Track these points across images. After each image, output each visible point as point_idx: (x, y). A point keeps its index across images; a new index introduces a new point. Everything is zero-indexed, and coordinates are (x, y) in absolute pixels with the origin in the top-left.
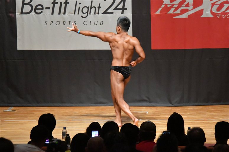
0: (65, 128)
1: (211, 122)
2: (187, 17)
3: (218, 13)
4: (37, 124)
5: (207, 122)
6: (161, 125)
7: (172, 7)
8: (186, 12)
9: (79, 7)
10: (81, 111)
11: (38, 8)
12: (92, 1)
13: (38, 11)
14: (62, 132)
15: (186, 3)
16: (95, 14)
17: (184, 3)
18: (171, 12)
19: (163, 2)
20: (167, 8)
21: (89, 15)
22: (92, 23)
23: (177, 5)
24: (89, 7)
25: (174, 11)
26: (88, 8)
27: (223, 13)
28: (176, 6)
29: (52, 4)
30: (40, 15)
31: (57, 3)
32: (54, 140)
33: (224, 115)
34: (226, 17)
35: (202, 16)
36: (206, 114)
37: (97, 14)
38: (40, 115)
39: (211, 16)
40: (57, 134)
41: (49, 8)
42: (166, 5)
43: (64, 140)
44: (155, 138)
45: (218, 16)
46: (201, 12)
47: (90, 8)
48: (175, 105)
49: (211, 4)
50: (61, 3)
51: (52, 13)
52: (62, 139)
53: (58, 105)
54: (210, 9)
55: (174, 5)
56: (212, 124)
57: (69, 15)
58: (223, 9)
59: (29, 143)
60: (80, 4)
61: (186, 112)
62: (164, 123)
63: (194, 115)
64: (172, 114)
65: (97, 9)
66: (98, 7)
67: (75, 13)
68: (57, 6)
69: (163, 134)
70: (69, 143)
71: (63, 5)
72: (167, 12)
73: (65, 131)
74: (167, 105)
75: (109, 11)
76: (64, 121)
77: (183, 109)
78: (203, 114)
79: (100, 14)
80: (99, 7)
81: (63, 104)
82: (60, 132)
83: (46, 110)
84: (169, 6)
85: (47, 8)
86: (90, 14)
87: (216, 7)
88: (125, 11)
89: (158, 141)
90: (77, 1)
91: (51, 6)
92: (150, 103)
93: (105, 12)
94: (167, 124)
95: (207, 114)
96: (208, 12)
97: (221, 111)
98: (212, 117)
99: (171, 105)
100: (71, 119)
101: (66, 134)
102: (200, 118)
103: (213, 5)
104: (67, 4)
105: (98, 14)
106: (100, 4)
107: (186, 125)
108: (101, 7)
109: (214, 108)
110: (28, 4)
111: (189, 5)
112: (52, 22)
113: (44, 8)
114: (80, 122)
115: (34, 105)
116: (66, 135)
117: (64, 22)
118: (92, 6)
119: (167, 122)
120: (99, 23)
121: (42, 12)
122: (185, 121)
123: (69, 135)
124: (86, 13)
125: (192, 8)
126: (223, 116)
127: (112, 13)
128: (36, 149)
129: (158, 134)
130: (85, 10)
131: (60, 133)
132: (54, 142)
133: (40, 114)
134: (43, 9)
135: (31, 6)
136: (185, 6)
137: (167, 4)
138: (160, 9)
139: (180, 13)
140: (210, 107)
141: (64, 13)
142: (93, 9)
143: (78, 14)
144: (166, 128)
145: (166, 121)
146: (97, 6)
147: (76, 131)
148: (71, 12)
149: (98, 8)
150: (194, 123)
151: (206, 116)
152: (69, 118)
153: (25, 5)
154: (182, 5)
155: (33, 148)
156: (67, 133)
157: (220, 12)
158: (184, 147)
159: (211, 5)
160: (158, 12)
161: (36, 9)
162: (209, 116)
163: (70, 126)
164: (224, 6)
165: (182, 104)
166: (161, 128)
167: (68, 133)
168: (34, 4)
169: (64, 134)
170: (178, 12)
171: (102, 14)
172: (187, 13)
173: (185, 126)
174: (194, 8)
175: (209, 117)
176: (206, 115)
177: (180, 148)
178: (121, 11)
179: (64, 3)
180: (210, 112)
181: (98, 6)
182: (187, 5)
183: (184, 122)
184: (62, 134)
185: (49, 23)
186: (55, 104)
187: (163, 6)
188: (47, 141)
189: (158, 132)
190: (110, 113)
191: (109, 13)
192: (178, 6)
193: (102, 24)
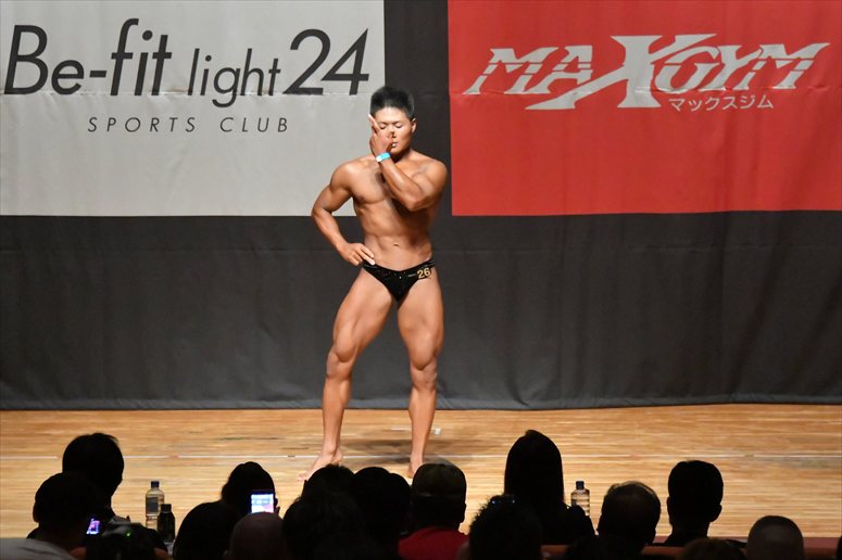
0: (155, 484)
1: (651, 461)
2: (573, 107)
3: (678, 92)
4: (57, 468)
5: (639, 462)
6: (485, 472)
7: (523, 74)
8: (570, 89)
9: (206, 71)
10: (211, 425)
11: (62, 72)
12: (250, 51)
13: (65, 83)
14: (147, 499)
15: (568, 59)
16: (260, 93)
17: (564, 61)
18: (519, 88)
19: (492, 55)
20: (504, 77)
21: (238, 97)
22: (252, 125)
23: (540, 66)
24: (238, 70)
25: (527, 88)
26: (237, 73)
27: (694, 94)
28: (533, 69)
29: (114, 61)
30: (73, 95)
31: (130, 56)
32: (117, 526)
33: (700, 438)
34: (704, 107)
35: (623, 105)
36: (635, 436)
37: (267, 96)
38: (70, 440)
39: (653, 104)
40: (128, 503)
41: (102, 74)
42: (501, 65)
43: (153, 526)
44: (462, 519)
45: (677, 103)
46: (620, 89)
47: (241, 75)
48: (533, 404)
49: (653, 63)
50: (144, 56)
51: (114, 92)
52: (147, 520)
53: (133, 406)
54: (649, 82)
55: (527, 64)
56: (653, 469)
57: (172, 99)
58: (694, 81)
59: (32, 535)
60: (208, 58)
61: (567, 430)
62: (495, 465)
63: (595, 439)
64: (522, 435)
65: (267, 77)
66: (270, 71)
67: (190, 92)
68: (130, 68)
69: (490, 504)
70: (170, 537)
71: (151, 64)
72: (506, 89)
73: (155, 492)
74: (505, 406)
75: (308, 84)
76: (154, 459)
77: (560, 419)
78: (626, 435)
79: (278, 94)
80: (274, 71)
81: (151, 403)
82: (138, 498)
83: (90, 423)
84: (510, 69)
85: (94, 74)
86: (243, 94)
87: (668, 73)
88: (361, 83)
89: (474, 526)
90: (197, 51)
91: (109, 66)
92: (446, 397)
93: (295, 89)
94: (504, 468)
95: (639, 436)
96: (641, 92)
97: (685, 425)
98: (657, 447)
99: (518, 405)
100: (175, 454)
101: (160, 503)
102: (614, 450)
103: (659, 65)
104: (166, 60)
105: (271, 93)
106: (276, 61)
107: (569, 473)
108: (279, 71)
109: (662, 417)
110: (31, 58)
111: (580, 66)
112: (112, 122)
113: (87, 73)
114: (208, 462)
115: (50, 403)
116: (159, 509)
117: (155, 122)
118: (250, 68)
119: (504, 462)
120: (274, 125)
121: (77, 87)
122: (567, 460)
123: (169, 506)
124: (229, 91)
125: (589, 78)
126: (692, 443)
127: (319, 91)
128: (52, 554)
129: (474, 504)
130: (227, 81)
131: (141, 500)
132: (120, 530)
133: (69, 436)
134: (80, 75)
135: (43, 67)
136: (567, 70)
137: (504, 61)
138: (481, 80)
139: (547, 92)
140: (650, 411)
141: (155, 91)
142: (253, 79)
143: (203, 93)
144: (503, 482)
145: (502, 460)
146: (266, 67)
147: (193, 493)
148: (177, 88)
149: (270, 75)
150: (597, 466)
151: (637, 441)
152: (171, 449)
153: (18, 64)
154: (554, 66)
155: (44, 553)
156: (163, 500)
157: (684, 91)
158: (561, 548)
159: (653, 66)
160: (475, 90)
161: (57, 75)
162: (644, 444)
163: (175, 476)
164: (695, 69)
165: (556, 403)
166: (484, 484)
167: (166, 502)
168: (50, 58)
169: (151, 504)
170: (542, 88)
171: (285, 95)
172: (571, 93)
173: (565, 476)
174: (594, 77)
175: (647, 446)
176: (637, 439)
177: (548, 551)
178: (349, 83)
179: (155, 56)
180: (651, 427)
181: (271, 68)
182: (573, 66)
183: (563, 462)
184: (147, 504)
185: (102, 123)
186: (122, 403)
187: (490, 69)
188: (92, 526)
189: (472, 497)
190: (312, 431)
191: (308, 91)
192: (542, 69)
193: (282, 128)
